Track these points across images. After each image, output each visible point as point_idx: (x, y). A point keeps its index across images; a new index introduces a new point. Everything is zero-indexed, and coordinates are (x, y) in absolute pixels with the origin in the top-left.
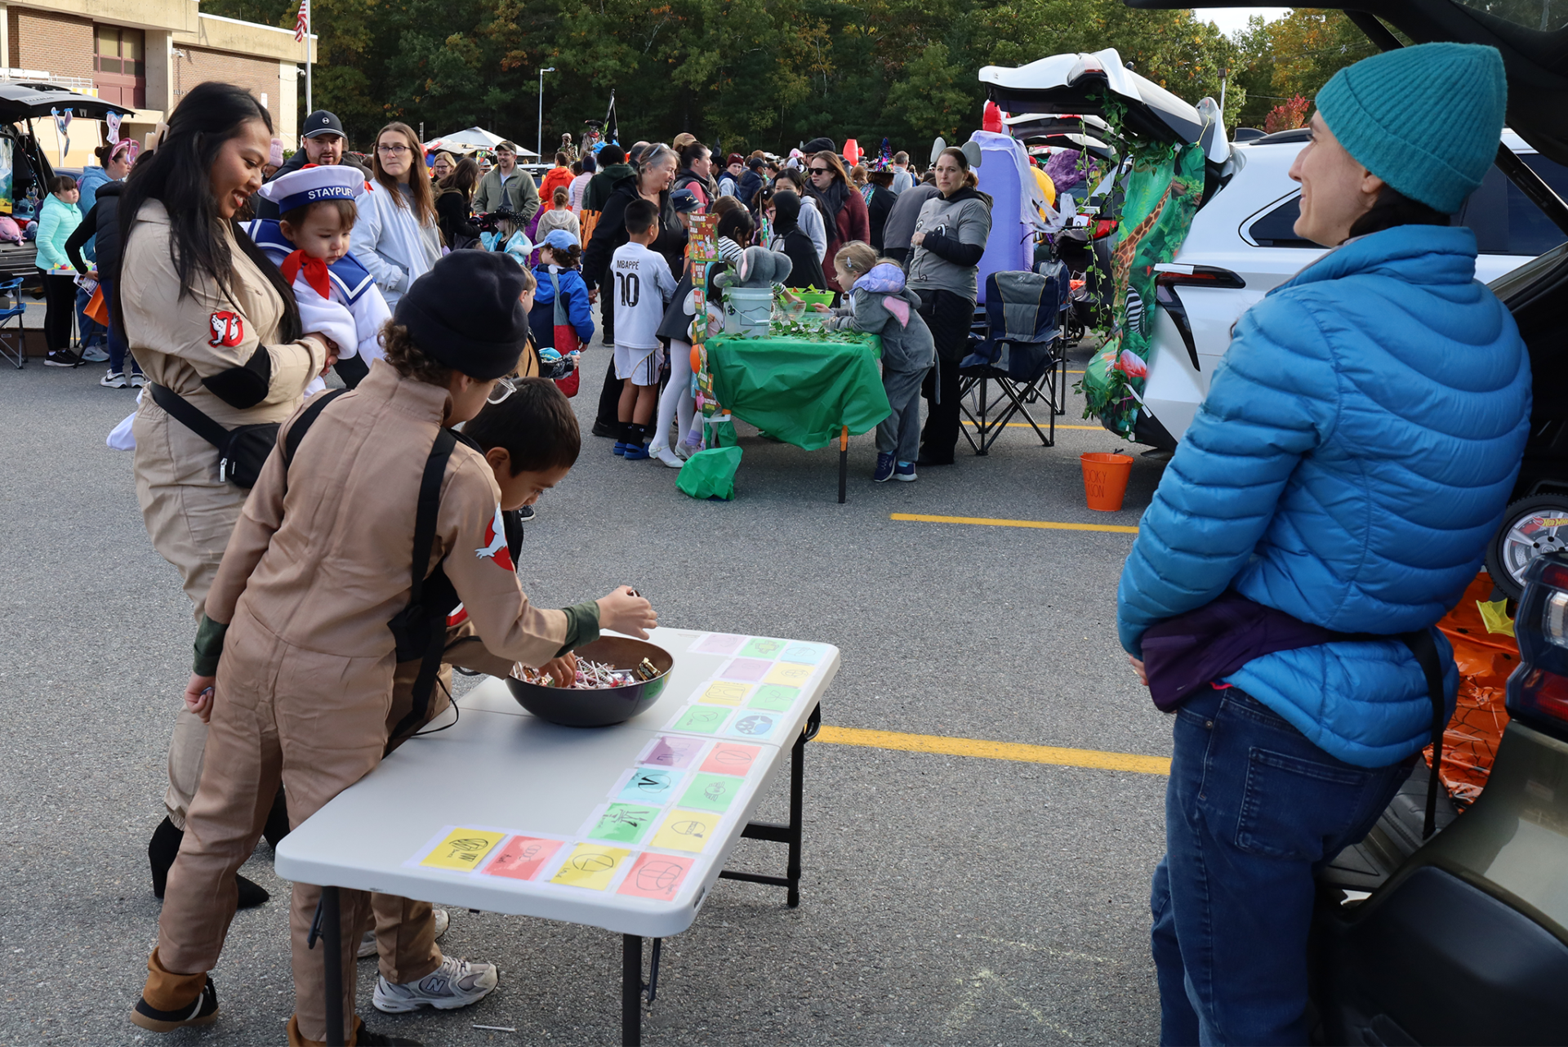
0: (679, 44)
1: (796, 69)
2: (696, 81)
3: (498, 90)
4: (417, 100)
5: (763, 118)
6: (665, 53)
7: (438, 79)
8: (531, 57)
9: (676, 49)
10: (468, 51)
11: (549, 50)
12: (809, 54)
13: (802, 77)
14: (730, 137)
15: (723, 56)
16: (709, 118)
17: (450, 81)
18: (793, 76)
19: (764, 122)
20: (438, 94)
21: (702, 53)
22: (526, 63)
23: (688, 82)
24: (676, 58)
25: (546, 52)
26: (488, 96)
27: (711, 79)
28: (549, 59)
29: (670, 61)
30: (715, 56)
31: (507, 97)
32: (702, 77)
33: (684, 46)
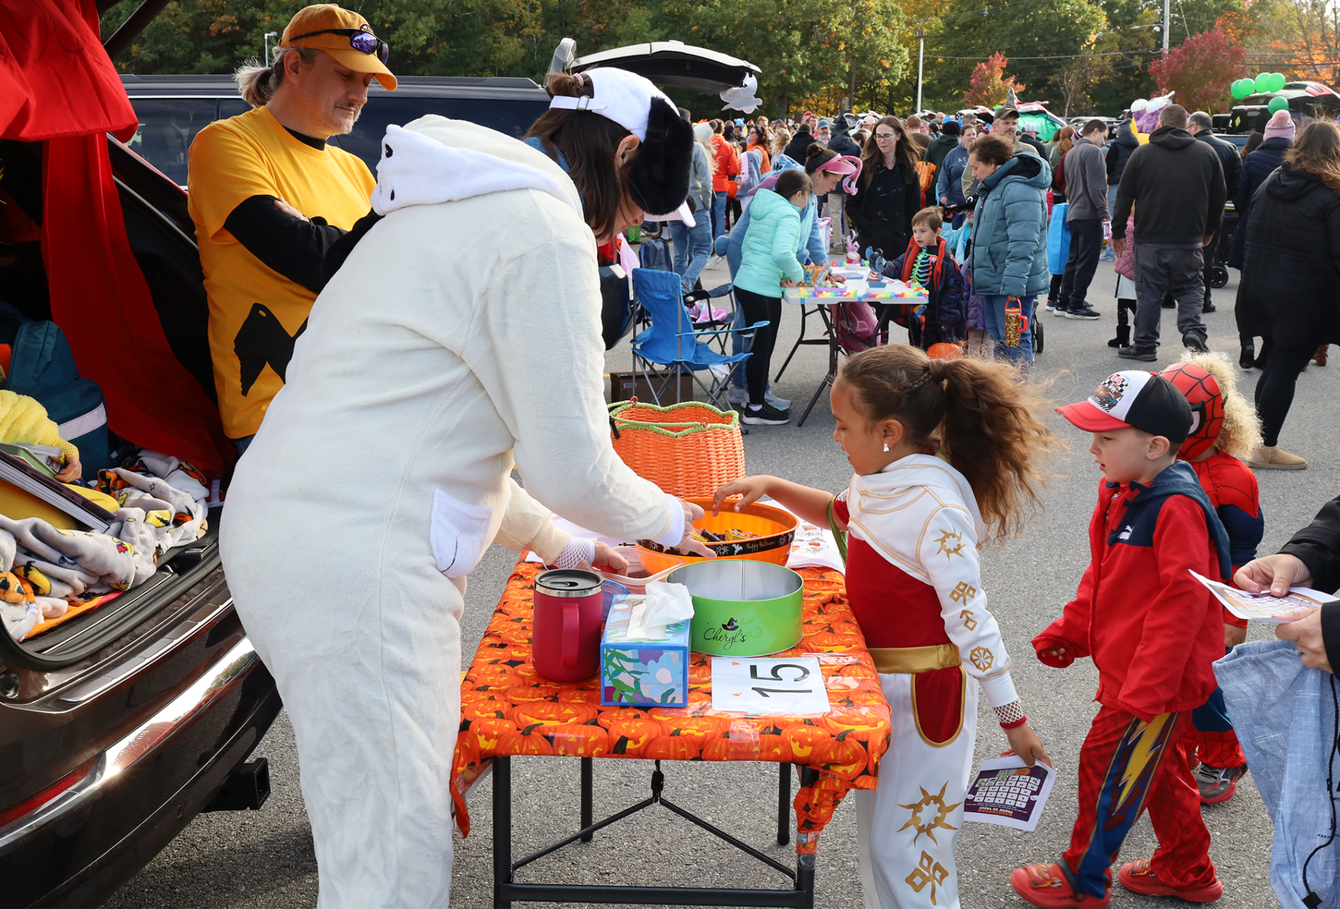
0: (394, 9)
1: (509, 33)
2: (415, 45)
3: (211, 56)
6: (381, 18)
7: (147, 45)
8: (242, 23)
9: (391, 13)
10: (176, 15)
11: (260, 15)
12: (521, 18)
13: (515, 39)
15: (439, 19)
17: (161, 46)
18: (505, 38)
20: (149, 60)
21: (419, 18)
22: (237, 28)
23: (409, 46)
24: (392, 23)
25: (257, 17)
26: (199, 62)
27: (429, 42)
28: (261, 24)
29: (387, 25)
30: (431, 20)
32: (422, 40)
33: (399, 11)
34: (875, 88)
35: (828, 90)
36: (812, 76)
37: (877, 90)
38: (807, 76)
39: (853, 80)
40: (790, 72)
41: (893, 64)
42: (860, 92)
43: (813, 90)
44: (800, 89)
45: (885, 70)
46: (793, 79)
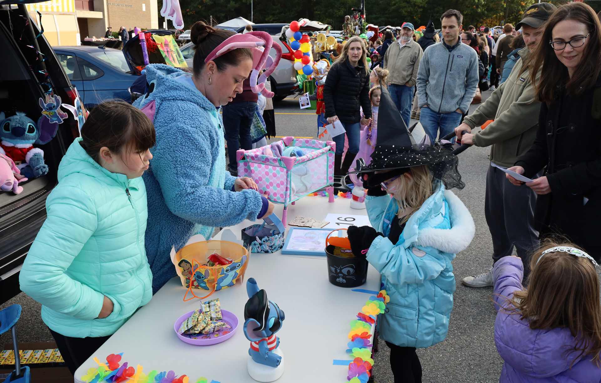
4: (200, 7)
5: (340, 11)
14: (326, 20)
16: (317, 12)
19: (340, 13)
31: (237, 5)
34: (518, 15)
35: (496, 17)
36: (487, 10)
37: (519, 17)
38: (485, 10)
39: (507, 12)
40: (477, 7)
41: (526, 4)
42: (511, 17)
43: (488, 17)
44: (482, 15)
45: (522, 7)
46: (479, 10)
